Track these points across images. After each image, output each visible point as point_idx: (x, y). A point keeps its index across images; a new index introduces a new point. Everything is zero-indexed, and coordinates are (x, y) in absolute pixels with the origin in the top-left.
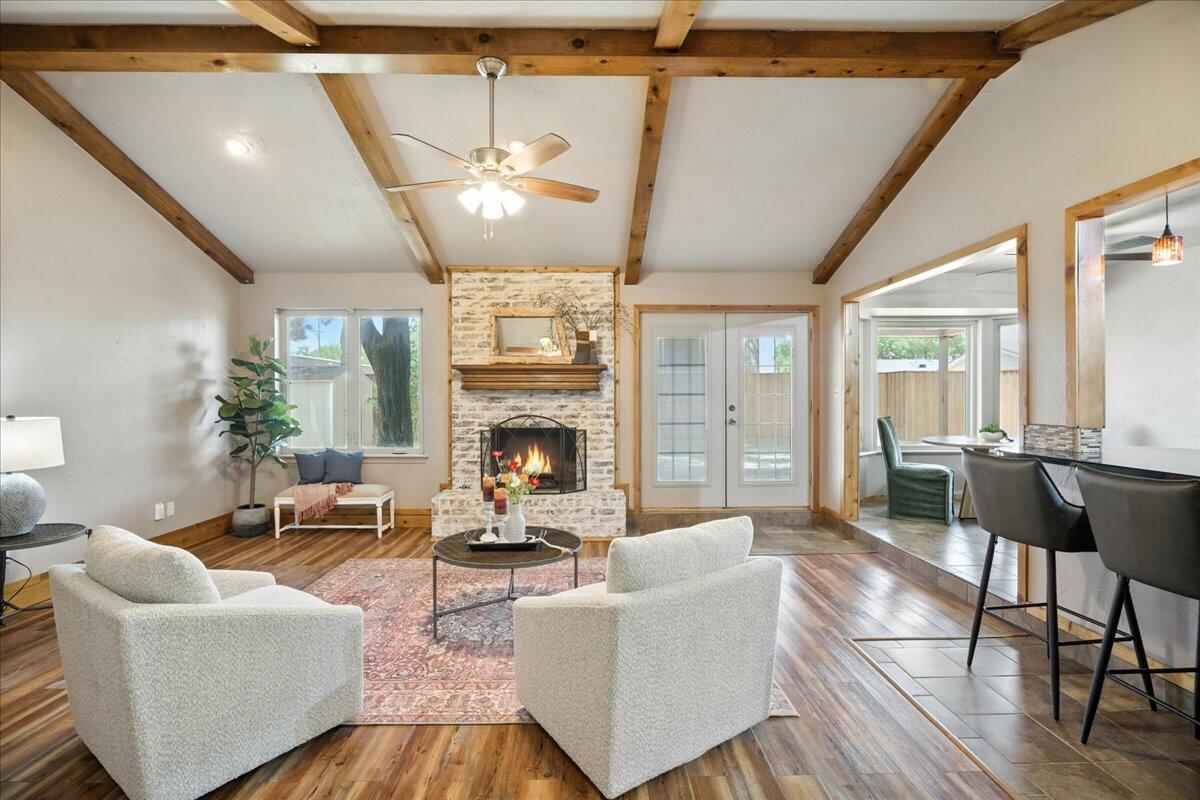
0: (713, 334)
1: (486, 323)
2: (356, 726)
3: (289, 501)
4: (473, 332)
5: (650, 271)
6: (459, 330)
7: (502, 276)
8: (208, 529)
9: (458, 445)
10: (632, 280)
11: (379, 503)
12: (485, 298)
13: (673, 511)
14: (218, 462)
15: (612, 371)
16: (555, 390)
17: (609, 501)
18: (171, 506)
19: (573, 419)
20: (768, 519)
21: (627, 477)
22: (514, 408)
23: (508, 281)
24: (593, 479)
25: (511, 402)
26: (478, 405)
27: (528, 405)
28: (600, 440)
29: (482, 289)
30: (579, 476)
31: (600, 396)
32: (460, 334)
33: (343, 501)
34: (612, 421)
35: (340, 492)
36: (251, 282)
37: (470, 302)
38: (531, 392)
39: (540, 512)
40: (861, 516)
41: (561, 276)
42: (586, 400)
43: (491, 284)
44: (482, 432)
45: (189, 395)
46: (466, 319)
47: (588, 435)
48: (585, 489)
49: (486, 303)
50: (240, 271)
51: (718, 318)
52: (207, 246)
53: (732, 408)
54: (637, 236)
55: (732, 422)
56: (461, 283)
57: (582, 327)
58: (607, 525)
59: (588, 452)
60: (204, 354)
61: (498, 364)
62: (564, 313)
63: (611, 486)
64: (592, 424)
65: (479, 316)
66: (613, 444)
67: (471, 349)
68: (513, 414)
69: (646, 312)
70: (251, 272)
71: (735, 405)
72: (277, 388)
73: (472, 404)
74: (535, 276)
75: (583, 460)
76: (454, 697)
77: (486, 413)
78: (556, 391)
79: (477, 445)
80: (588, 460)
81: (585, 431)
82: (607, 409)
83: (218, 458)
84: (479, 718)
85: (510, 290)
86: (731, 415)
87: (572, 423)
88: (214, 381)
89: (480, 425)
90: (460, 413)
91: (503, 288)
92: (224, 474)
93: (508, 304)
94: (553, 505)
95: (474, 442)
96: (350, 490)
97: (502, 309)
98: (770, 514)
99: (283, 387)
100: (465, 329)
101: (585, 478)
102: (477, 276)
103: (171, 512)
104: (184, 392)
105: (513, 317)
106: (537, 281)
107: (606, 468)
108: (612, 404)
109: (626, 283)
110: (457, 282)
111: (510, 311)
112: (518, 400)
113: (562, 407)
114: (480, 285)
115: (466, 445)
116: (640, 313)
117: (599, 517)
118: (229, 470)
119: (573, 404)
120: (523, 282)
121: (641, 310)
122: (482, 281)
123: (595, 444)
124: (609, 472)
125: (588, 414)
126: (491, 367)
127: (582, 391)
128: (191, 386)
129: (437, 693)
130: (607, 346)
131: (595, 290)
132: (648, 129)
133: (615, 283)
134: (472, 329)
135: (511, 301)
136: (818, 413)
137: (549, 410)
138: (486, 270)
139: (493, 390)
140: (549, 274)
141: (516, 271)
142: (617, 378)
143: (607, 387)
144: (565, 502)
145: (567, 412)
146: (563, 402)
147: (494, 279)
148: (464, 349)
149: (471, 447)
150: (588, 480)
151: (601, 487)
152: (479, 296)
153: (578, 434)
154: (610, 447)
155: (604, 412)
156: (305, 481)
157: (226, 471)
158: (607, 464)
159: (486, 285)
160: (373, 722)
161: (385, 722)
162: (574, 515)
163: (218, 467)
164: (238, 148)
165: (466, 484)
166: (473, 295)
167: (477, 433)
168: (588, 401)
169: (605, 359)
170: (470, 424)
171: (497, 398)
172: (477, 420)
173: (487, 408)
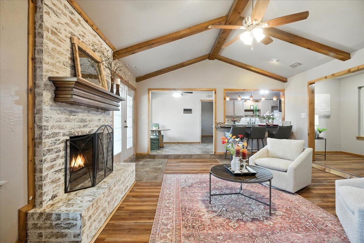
1: (68, 46)
4: (59, 49)
6: (50, 40)
7: (77, 15)
12: (67, 24)
26: (63, 117)
27: (88, 119)
37: (58, 19)
43: (71, 16)
46: (55, 34)
53: (125, 121)
65: (63, 37)
67: (58, 64)
77: (68, 125)
79: (62, 153)
85: (80, 29)
86: (125, 124)
89: (64, 135)
95: (60, 151)
106: (91, 34)
111: (84, 46)
119: (102, 118)
120: (86, 29)
122: (65, 7)
135: (81, 38)
137: (95, 122)
145: (101, 123)
147: (72, 13)
148: (53, 61)
152: (63, 19)
167: (62, 142)
170: (56, 134)
171: (74, 112)
172: (62, 131)
173: (68, 120)
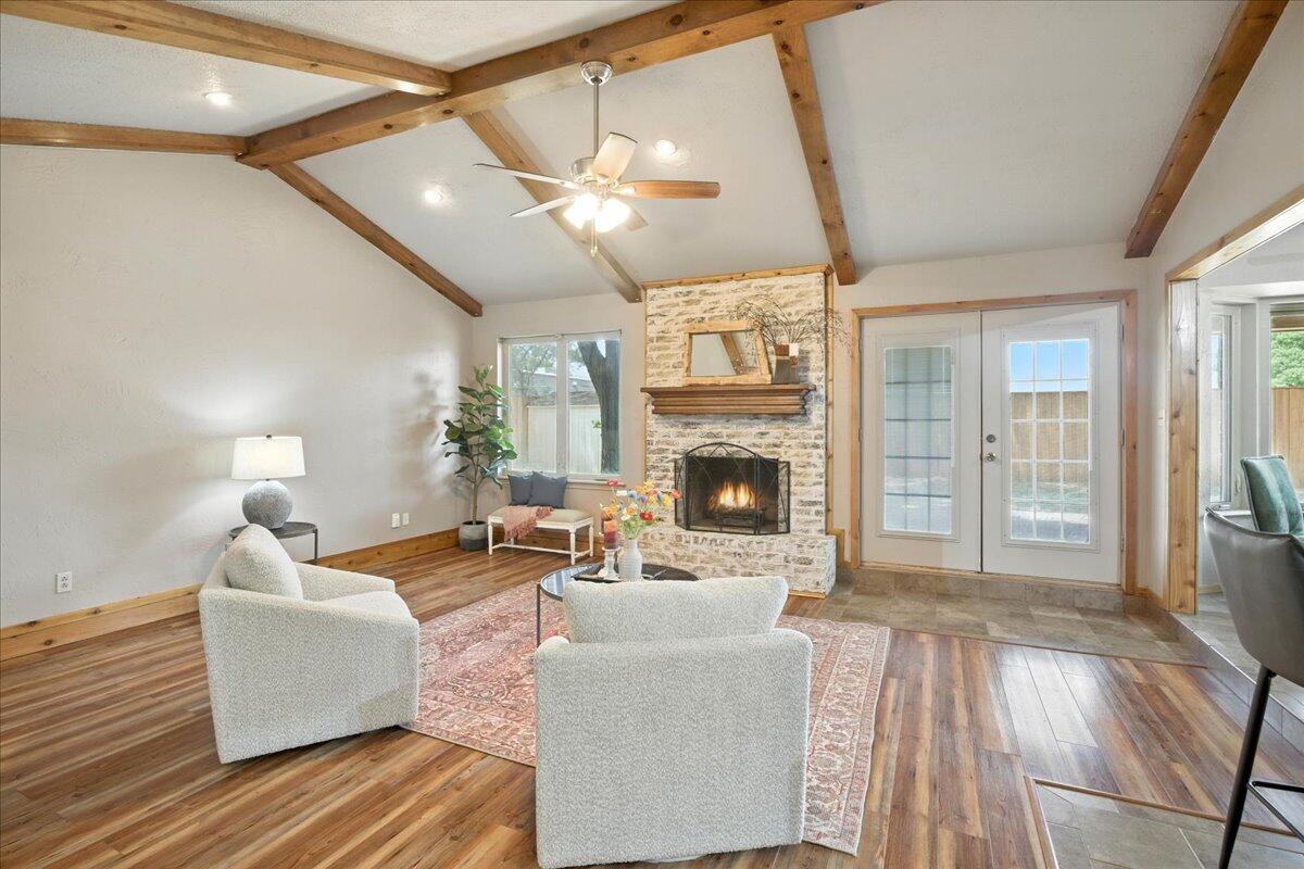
0: (961, 339)
1: (680, 342)
2: (410, 732)
3: (499, 521)
4: (667, 352)
5: (873, 265)
6: (654, 350)
7: (697, 288)
8: (440, 540)
9: (653, 473)
10: (848, 278)
11: (572, 529)
12: (680, 314)
13: (903, 569)
14: (448, 480)
15: (822, 392)
16: (755, 414)
17: (805, 549)
18: (406, 516)
19: (775, 449)
20: (1046, 595)
21: (842, 521)
22: (709, 435)
23: (704, 293)
24: (798, 520)
25: (707, 428)
26: (673, 431)
27: (725, 432)
28: (806, 475)
29: (678, 305)
30: (781, 516)
31: (807, 421)
32: (655, 354)
33: (541, 524)
34: (822, 452)
35: (540, 515)
36: (480, 315)
37: (664, 320)
38: (728, 416)
39: (727, 554)
40: (1201, 608)
41: (762, 282)
42: (789, 425)
43: (686, 298)
44: (675, 461)
45: (423, 419)
46: (661, 338)
47: (792, 468)
48: (788, 531)
49: (681, 319)
50: (470, 306)
51: (971, 318)
52: (439, 286)
53: (991, 439)
54: (833, 225)
55: (991, 457)
56: (656, 299)
57: (783, 339)
58: (803, 576)
59: (792, 489)
60: (438, 383)
61: (691, 385)
62: (763, 326)
63: (821, 531)
64: (797, 455)
65: (673, 334)
66: (823, 480)
67: (666, 370)
68: (709, 441)
69: (868, 317)
70: (480, 306)
71: (997, 435)
72: (499, 414)
73: (667, 430)
74: (733, 285)
75: (786, 497)
76: (505, 727)
77: (681, 441)
78: (756, 416)
79: (671, 474)
80: (792, 498)
81: (788, 463)
82: (816, 438)
83: (450, 476)
84: (509, 753)
85: (706, 302)
86: (988, 448)
87: (774, 453)
88: (446, 408)
89: (675, 452)
90: (655, 439)
91: (699, 301)
92: (456, 491)
93: (703, 318)
94: (741, 547)
95: (667, 470)
96: (548, 514)
97: (697, 325)
98: (1051, 589)
99: (505, 413)
100: (659, 349)
101: (788, 519)
102: (672, 290)
103: (406, 522)
104: (419, 416)
105: (708, 333)
106: (735, 291)
107: (813, 509)
108: (823, 432)
109: (841, 284)
110: (652, 299)
111: (704, 327)
112: (714, 426)
113: (762, 434)
114: (675, 300)
115: (661, 474)
116: (861, 319)
117: (793, 565)
118: (460, 488)
119: (775, 431)
120: (719, 293)
121: (861, 316)
122: (676, 295)
123: (801, 479)
124: (817, 513)
125: (793, 442)
126: (685, 389)
127: (786, 416)
128: (425, 411)
129: (494, 720)
130: (816, 361)
131: (800, 294)
132: (795, 96)
133: (826, 284)
134: (667, 348)
135: (707, 316)
136: (1134, 447)
137: (747, 438)
138: (680, 284)
139: (688, 414)
140: (747, 282)
141: (713, 282)
142: (830, 399)
143: (817, 411)
144: (754, 545)
145: (769, 440)
146: (763, 428)
147: (689, 292)
148: (659, 370)
149: (665, 476)
150: (792, 521)
151: (807, 531)
152: (675, 311)
153: (780, 466)
154: (820, 483)
155: (812, 441)
156: (514, 503)
157: (457, 489)
158: (814, 503)
159: (681, 299)
160: (424, 732)
161: (433, 735)
162: (764, 561)
163: (450, 485)
164: (434, 196)
165: (661, 516)
166: (669, 311)
167: (671, 461)
168: (793, 428)
169: (814, 377)
170: (664, 450)
171: (693, 424)
172: (672, 448)
173: (681, 435)
